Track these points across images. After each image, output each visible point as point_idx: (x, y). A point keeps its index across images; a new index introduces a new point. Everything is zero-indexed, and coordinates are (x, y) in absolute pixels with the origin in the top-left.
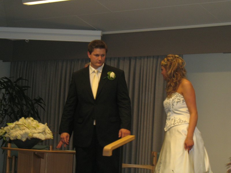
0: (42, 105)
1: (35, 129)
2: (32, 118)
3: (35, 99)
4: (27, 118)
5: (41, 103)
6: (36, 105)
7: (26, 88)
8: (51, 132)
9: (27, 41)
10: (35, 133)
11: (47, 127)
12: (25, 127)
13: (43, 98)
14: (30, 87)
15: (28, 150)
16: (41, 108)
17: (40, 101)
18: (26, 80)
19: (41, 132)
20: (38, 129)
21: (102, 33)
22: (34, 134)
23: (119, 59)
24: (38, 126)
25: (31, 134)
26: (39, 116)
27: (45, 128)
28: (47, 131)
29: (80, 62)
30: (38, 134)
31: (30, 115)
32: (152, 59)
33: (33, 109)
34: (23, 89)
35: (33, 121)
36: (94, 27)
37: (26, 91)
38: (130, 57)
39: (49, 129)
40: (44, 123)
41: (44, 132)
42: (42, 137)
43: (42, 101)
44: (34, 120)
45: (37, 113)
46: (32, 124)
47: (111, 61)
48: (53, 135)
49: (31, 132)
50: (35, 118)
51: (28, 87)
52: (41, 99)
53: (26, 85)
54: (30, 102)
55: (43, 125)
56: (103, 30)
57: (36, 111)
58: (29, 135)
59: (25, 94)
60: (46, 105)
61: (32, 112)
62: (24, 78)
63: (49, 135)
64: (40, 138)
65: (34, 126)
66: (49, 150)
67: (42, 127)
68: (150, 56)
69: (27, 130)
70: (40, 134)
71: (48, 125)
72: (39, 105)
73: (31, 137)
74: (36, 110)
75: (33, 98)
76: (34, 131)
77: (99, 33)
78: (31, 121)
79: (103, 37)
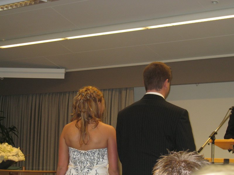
0: (16, 133)
1: (10, 152)
2: (7, 144)
3: (9, 128)
4: (3, 144)
5: (15, 131)
6: (10, 133)
8: (23, 154)
9: (2, 78)
10: (10, 156)
12: (1, 151)
13: (17, 127)
14: (5, 118)
15: (4, 171)
16: (15, 135)
17: (14, 129)
19: (15, 154)
20: (13, 153)
21: (65, 71)
22: (8, 156)
24: (12, 150)
25: (6, 157)
26: (13, 141)
27: (18, 151)
28: (20, 154)
29: (47, 95)
30: (12, 157)
31: (5, 141)
32: (107, 92)
33: (8, 136)
36: (58, 66)
37: (2, 121)
39: (21, 152)
40: (17, 148)
41: (17, 155)
42: (16, 159)
44: (8, 145)
45: (12, 140)
46: (7, 148)
47: (73, 94)
48: (26, 157)
49: (6, 155)
50: (9, 144)
51: (3, 118)
52: (14, 127)
53: (2, 116)
54: (6, 131)
55: (16, 149)
56: (66, 69)
58: (5, 157)
59: (2, 124)
60: (19, 133)
61: (7, 139)
63: (22, 157)
64: (14, 160)
65: (8, 150)
66: (22, 170)
67: (16, 150)
68: (106, 90)
69: (3, 154)
70: (14, 156)
71: (20, 149)
72: (13, 133)
73: (6, 160)
74: (10, 137)
75: (8, 127)
76: (9, 154)
77: (63, 71)
78: (6, 146)
79: (67, 74)
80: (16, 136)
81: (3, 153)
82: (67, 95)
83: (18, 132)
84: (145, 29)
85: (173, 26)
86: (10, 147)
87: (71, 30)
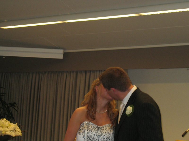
0: (16, 108)
1: (8, 127)
2: (5, 119)
3: (10, 104)
4: (2, 119)
5: (15, 106)
6: (11, 108)
7: (3, 95)
8: (20, 130)
9: (4, 57)
10: (7, 131)
11: (17, 126)
13: (17, 103)
14: (6, 94)
16: (17, 110)
17: (14, 105)
18: (3, 88)
19: (12, 130)
20: (10, 128)
21: (64, 51)
22: (6, 131)
23: (77, 72)
24: (10, 125)
25: (4, 132)
26: (13, 116)
27: (15, 127)
28: (17, 129)
29: (46, 74)
30: (10, 132)
31: (6, 116)
33: (9, 111)
34: (1, 95)
35: (6, 121)
36: (57, 46)
37: (3, 97)
38: (86, 71)
39: (19, 128)
40: (14, 123)
41: (14, 130)
42: (13, 134)
43: (16, 105)
46: (5, 124)
47: (71, 73)
48: (22, 133)
49: (4, 131)
52: (15, 103)
53: (4, 92)
54: (6, 106)
55: (14, 125)
56: (64, 49)
57: (11, 113)
58: (2, 132)
61: (8, 114)
62: (2, 87)
63: (19, 133)
64: (11, 135)
65: (6, 125)
67: (13, 126)
68: (102, 70)
70: (11, 132)
72: (13, 108)
73: (4, 135)
75: (9, 103)
76: (7, 129)
77: (61, 51)
78: (4, 121)
79: (65, 55)
80: (16, 112)
81: (1, 128)
82: (65, 74)
83: (18, 108)
84: (138, 15)
85: (165, 14)
86: (8, 122)
87: (69, 14)
